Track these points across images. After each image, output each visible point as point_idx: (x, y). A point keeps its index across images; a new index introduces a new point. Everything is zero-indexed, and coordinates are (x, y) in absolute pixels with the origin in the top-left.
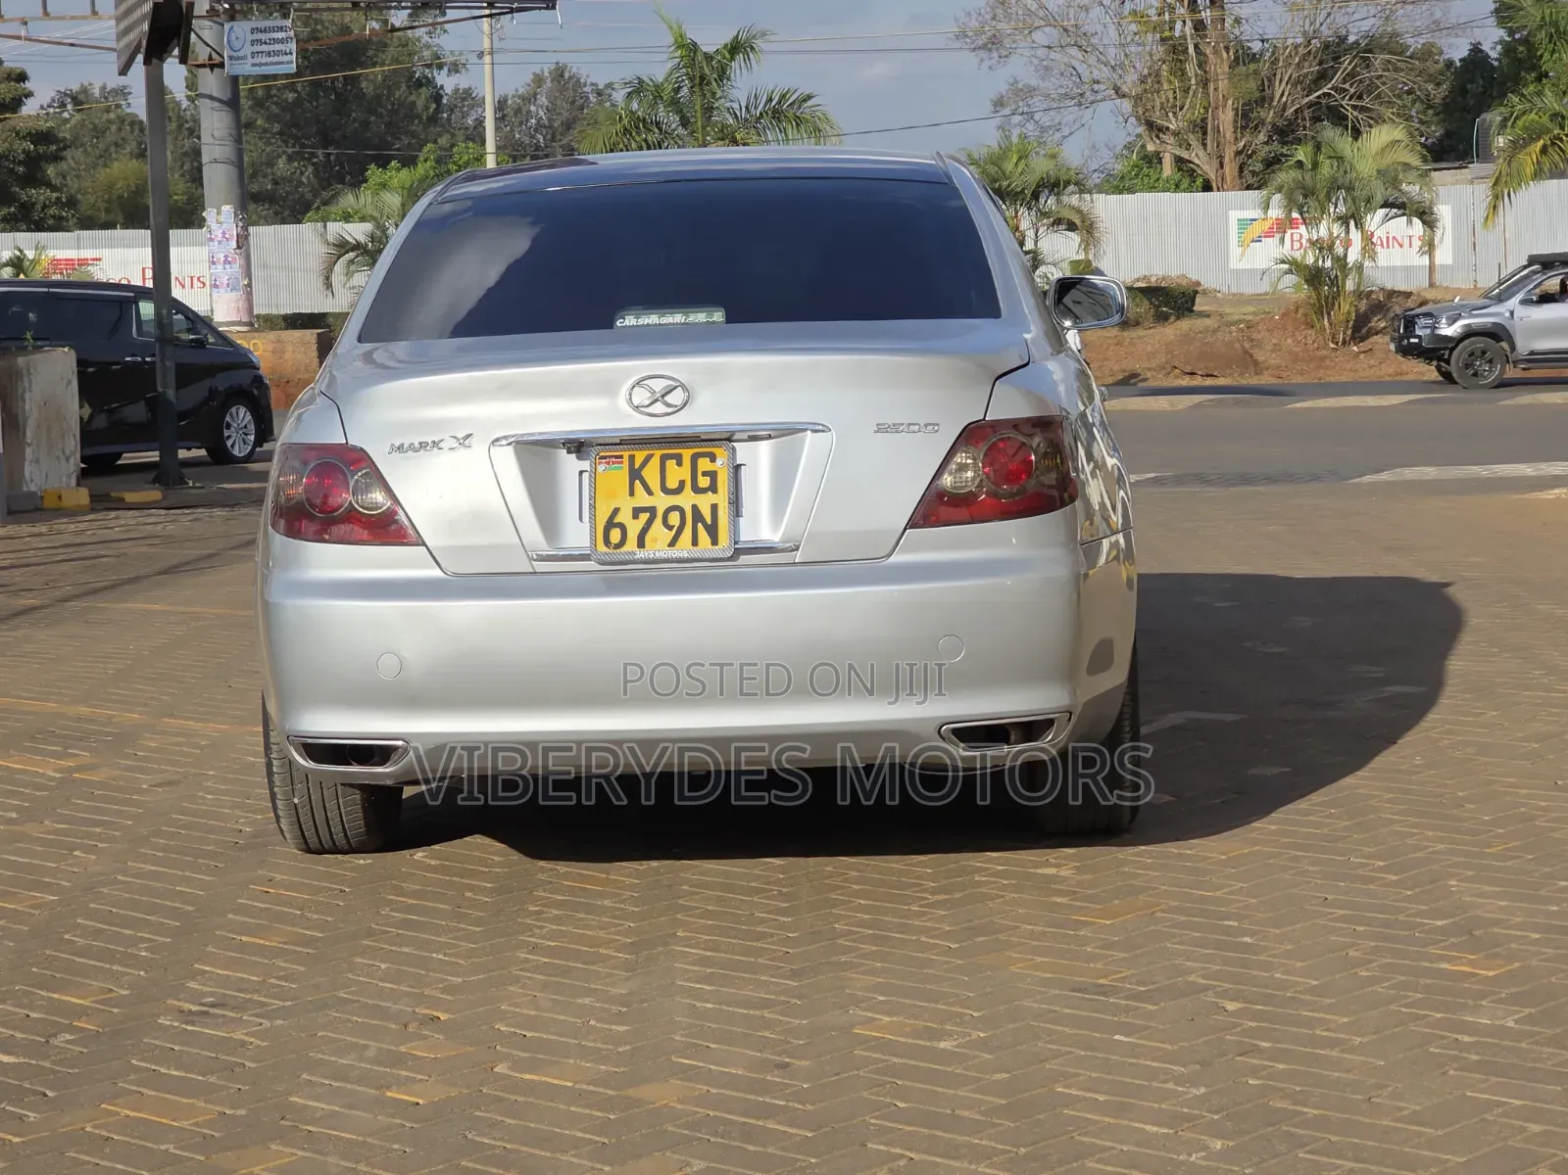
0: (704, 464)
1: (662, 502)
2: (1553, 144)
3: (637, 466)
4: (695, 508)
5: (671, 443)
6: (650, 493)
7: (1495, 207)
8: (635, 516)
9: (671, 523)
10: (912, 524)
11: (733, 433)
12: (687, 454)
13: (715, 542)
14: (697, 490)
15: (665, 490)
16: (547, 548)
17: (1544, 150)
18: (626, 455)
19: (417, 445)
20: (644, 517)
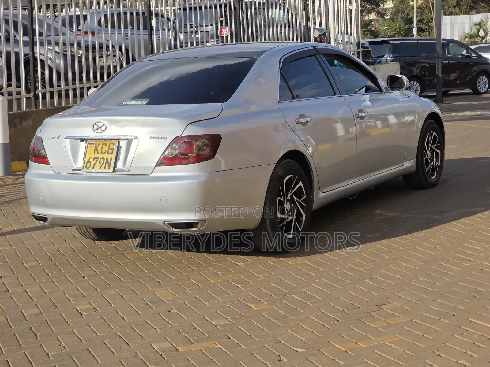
0: (111, 146)
1: (100, 156)
3: (97, 146)
4: (107, 158)
5: (106, 140)
6: (98, 153)
8: (94, 160)
9: (101, 162)
10: (157, 165)
11: (120, 138)
12: (108, 143)
13: (109, 168)
14: (108, 153)
15: (102, 153)
18: (95, 143)
20: (96, 160)
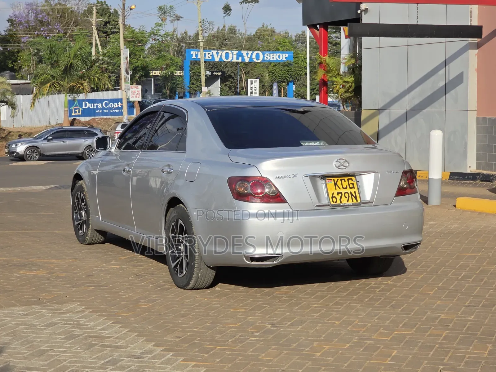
0: (350, 181)
1: (343, 191)
2: (53, 85)
3: (336, 182)
4: (351, 192)
5: (342, 176)
6: (340, 189)
7: (34, 103)
8: (338, 195)
9: (346, 196)
10: (396, 196)
11: (355, 174)
12: (346, 179)
13: (357, 201)
14: (350, 188)
15: (344, 188)
16: (318, 203)
17: (50, 86)
18: (333, 179)
19: (283, 177)
20: (340, 195)
